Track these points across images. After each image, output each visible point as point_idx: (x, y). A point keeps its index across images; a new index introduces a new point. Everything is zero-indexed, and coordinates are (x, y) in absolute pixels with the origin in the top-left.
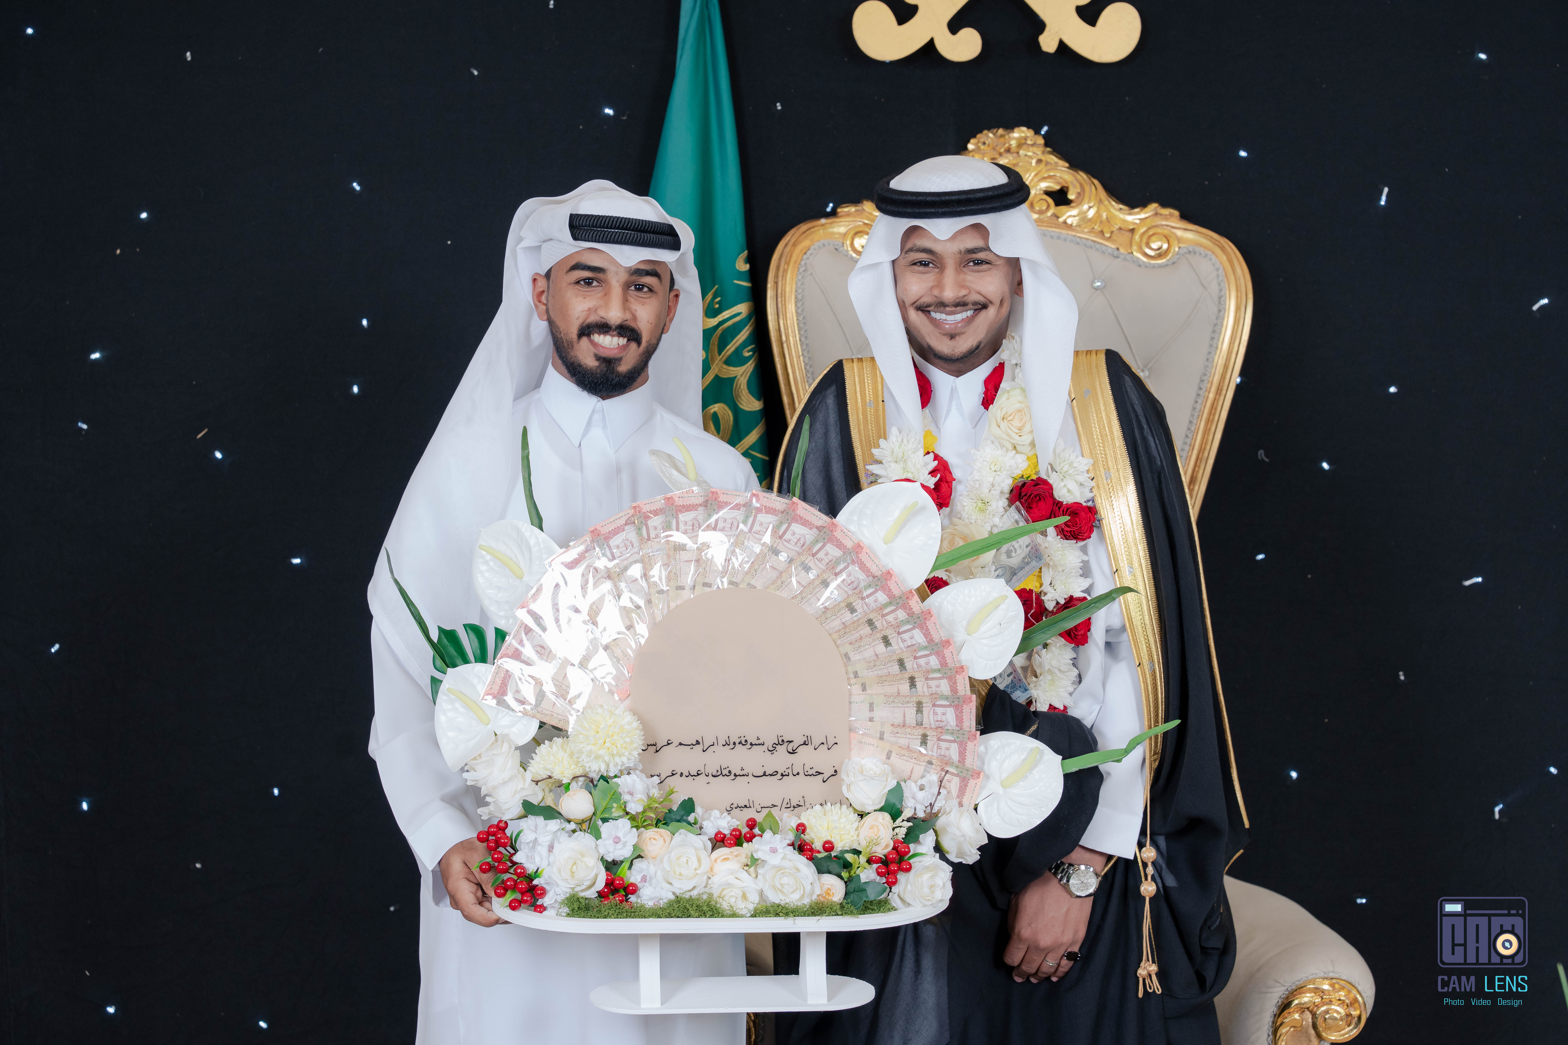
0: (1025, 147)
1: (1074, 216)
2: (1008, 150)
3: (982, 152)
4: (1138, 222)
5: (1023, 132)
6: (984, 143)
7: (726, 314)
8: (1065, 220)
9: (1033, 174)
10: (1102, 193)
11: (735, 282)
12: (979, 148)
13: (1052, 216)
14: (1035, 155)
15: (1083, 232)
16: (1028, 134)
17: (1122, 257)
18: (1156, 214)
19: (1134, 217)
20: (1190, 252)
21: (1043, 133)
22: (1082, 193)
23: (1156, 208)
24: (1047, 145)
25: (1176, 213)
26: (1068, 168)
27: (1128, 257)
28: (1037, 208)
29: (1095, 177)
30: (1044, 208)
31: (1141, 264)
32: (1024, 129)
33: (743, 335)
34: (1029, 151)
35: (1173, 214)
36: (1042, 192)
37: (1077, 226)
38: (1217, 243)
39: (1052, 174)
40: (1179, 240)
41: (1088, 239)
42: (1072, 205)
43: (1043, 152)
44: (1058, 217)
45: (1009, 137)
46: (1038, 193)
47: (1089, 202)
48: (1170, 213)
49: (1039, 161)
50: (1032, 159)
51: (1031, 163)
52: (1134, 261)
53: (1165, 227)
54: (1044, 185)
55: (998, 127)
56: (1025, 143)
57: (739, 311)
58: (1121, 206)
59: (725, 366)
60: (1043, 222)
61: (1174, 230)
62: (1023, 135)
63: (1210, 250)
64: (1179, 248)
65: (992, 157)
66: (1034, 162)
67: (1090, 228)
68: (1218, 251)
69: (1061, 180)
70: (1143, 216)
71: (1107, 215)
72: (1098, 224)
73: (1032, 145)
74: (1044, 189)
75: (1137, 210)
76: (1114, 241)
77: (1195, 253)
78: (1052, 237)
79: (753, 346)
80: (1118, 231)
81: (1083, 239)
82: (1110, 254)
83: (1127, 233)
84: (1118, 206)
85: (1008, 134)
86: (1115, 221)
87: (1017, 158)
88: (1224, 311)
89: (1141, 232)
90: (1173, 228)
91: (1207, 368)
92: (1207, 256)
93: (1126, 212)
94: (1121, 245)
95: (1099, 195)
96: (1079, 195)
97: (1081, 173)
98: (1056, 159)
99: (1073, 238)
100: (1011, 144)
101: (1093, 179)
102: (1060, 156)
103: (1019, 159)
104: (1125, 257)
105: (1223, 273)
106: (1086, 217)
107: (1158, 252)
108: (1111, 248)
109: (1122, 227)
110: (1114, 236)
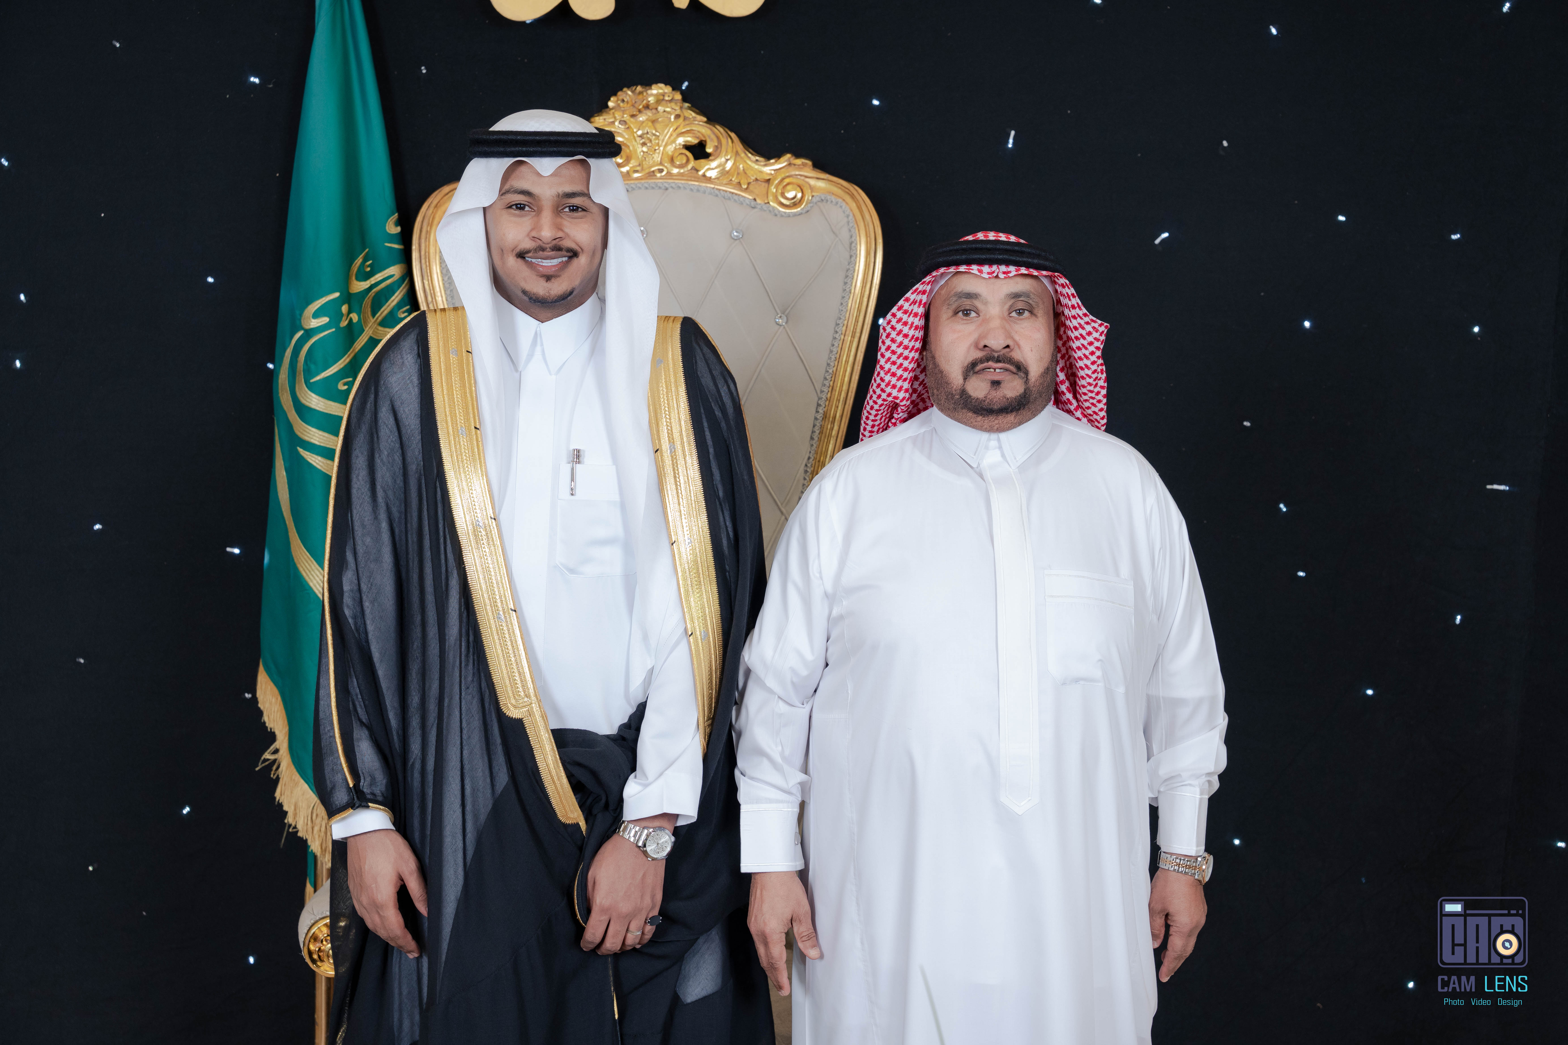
0: (664, 102)
1: (713, 169)
2: (647, 107)
3: (623, 109)
4: (773, 172)
5: (661, 88)
6: (623, 101)
7: (378, 277)
8: (704, 173)
9: (671, 129)
10: (739, 146)
11: (387, 244)
12: (619, 105)
13: (691, 169)
14: (673, 110)
15: (721, 185)
16: (666, 91)
17: (759, 207)
18: (790, 164)
19: (771, 168)
20: (822, 200)
21: (684, 88)
22: (719, 146)
23: (789, 159)
24: (685, 99)
25: (809, 163)
26: (706, 122)
27: (765, 207)
28: (678, 163)
29: (732, 130)
30: (684, 161)
31: (777, 213)
32: (662, 85)
33: (397, 297)
34: (668, 107)
35: (806, 163)
36: (681, 147)
37: (718, 178)
38: (847, 191)
39: (689, 129)
40: (812, 188)
41: (726, 191)
42: (711, 158)
43: (681, 108)
44: (697, 171)
45: (647, 94)
46: (677, 147)
47: (726, 155)
48: (802, 163)
49: (677, 117)
50: (671, 114)
51: (670, 118)
52: (770, 211)
53: (799, 177)
54: (681, 140)
55: (637, 85)
56: (663, 100)
57: (392, 273)
58: (757, 158)
59: (380, 328)
60: (683, 176)
61: (807, 180)
62: (661, 91)
63: (841, 198)
64: (813, 196)
65: (632, 114)
66: (673, 117)
67: (729, 180)
68: (848, 199)
69: (699, 134)
70: (777, 166)
71: (743, 167)
72: (735, 177)
73: (671, 101)
74: (683, 143)
75: (772, 161)
76: (751, 193)
77: (827, 201)
78: (692, 190)
79: (408, 307)
80: (754, 182)
81: (721, 192)
82: (747, 204)
83: (764, 184)
84: (754, 158)
85: (646, 91)
86: (752, 172)
87: (655, 114)
88: (855, 256)
89: (777, 182)
90: (806, 177)
91: (842, 312)
92: (837, 203)
93: (762, 163)
94: (757, 195)
95: (736, 148)
96: (716, 148)
97: (718, 127)
98: (694, 114)
99: (712, 191)
100: (649, 101)
101: (730, 133)
102: (697, 111)
103: (658, 115)
104: (762, 207)
105: (853, 219)
106: (724, 169)
107: (793, 201)
108: (748, 198)
109: (758, 178)
110: (751, 187)
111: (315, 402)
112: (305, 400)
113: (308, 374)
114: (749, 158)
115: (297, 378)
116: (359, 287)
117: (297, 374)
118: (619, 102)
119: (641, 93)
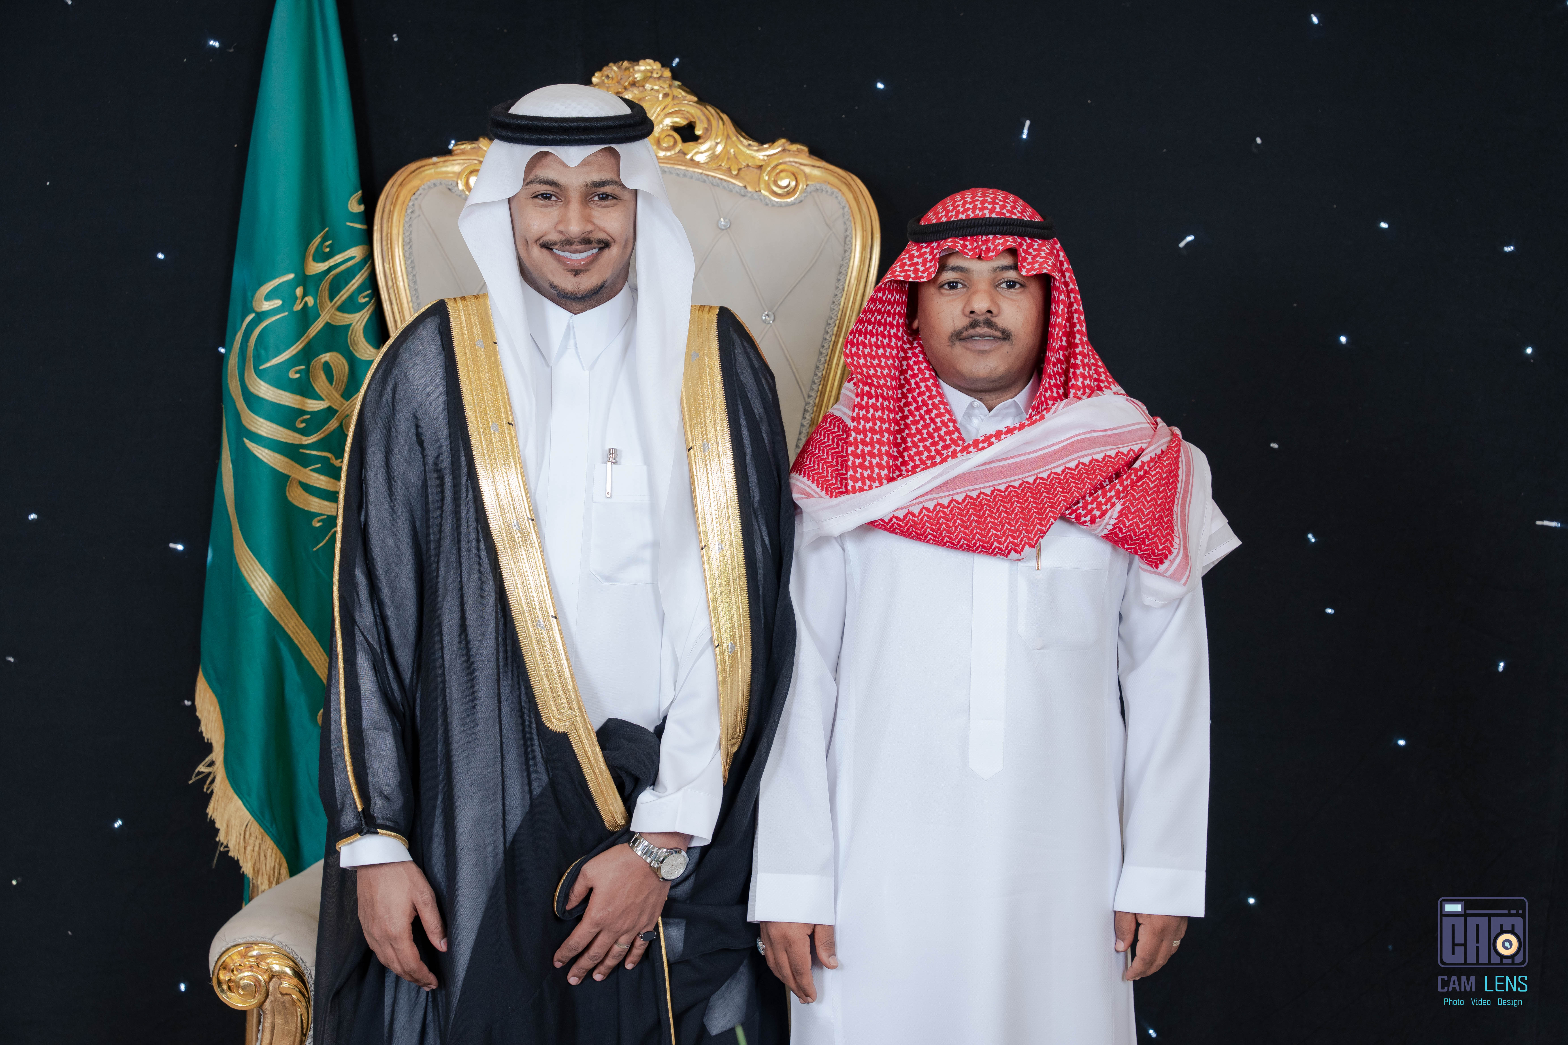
0: (651, 80)
1: (702, 153)
2: (633, 84)
3: (607, 85)
4: (766, 158)
5: (649, 65)
6: (608, 77)
7: (338, 258)
8: (692, 157)
9: (659, 109)
10: (731, 128)
11: (349, 224)
12: (603, 81)
13: (678, 152)
14: (662, 89)
15: (710, 170)
16: (655, 67)
17: (749, 195)
18: (784, 150)
19: (764, 153)
20: (817, 190)
21: (674, 65)
22: (709, 129)
23: (784, 144)
24: (675, 77)
25: (805, 149)
26: (696, 102)
27: (755, 196)
28: (665, 145)
29: (724, 112)
30: (672, 143)
31: (768, 202)
32: (650, 61)
33: (357, 281)
34: (656, 85)
35: (802, 150)
36: (669, 128)
37: (706, 163)
38: (844, 180)
39: (677, 109)
40: (807, 176)
41: (715, 177)
42: (700, 141)
43: (670, 86)
44: (685, 154)
45: (634, 70)
46: (663, 128)
47: (716, 138)
48: (798, 148)
49: (666, 95)
50: (659, 93)
51: (658, 97)
52: (761, 200)
53: (793, 164)
54: (668, 121)
55: (623, 60)
56: (651, 77)
57: (353, 255)
58: (750, 142)
59: (338, 313)
60: (669, 160)
61: (802, 167)
62: (649, 68)
63: (838, 188)
64: (807, 185)
65: (616, 91)
66: (661, 96)
67: (719, 165)
68: (845, 188)
69: (688, 115)
70: (771, 152)
71: (734, 151)
72: (725, 162)
73: (659, 78)
74: (671, 124)
75: (766, 146)
76: (741, 179)
77: (822, 191)
78: (678, 175)
79: (369, 292)
80: (746, 169)
81: (710, 177)
82: (737, 192)
83: (755, 170)
84: (746, 142)
85: (633, 67)
86: (743, 157)
87: (642, 91)
88: (849, 252)
89: (769, 169)
90: (801, 164)
91: (835, 311)
92: (832, 193)
93: (755, 148)
94: (748, 183)
95: (727, 131)
96: (707, 130)
97: (709, 108)
98: (683, 94)
99: (700, 176)
100: (636, 78)
101: (721, 114)
102: (688, 90)
103: (645, 93)
104: (752, 195)
105: (850, 211)
106: (713, 153)
107: (786, 190)
108: (738, 186)
109: (750, 164)
110: (742, 173)
111: (265, 390)
112: (254, 388)
113: (258, 359)
114: (741, 142)
115: (247, 364)
116: (317, 269)
117: (247, 360)
118: (603, 78)
119: (627, 69)
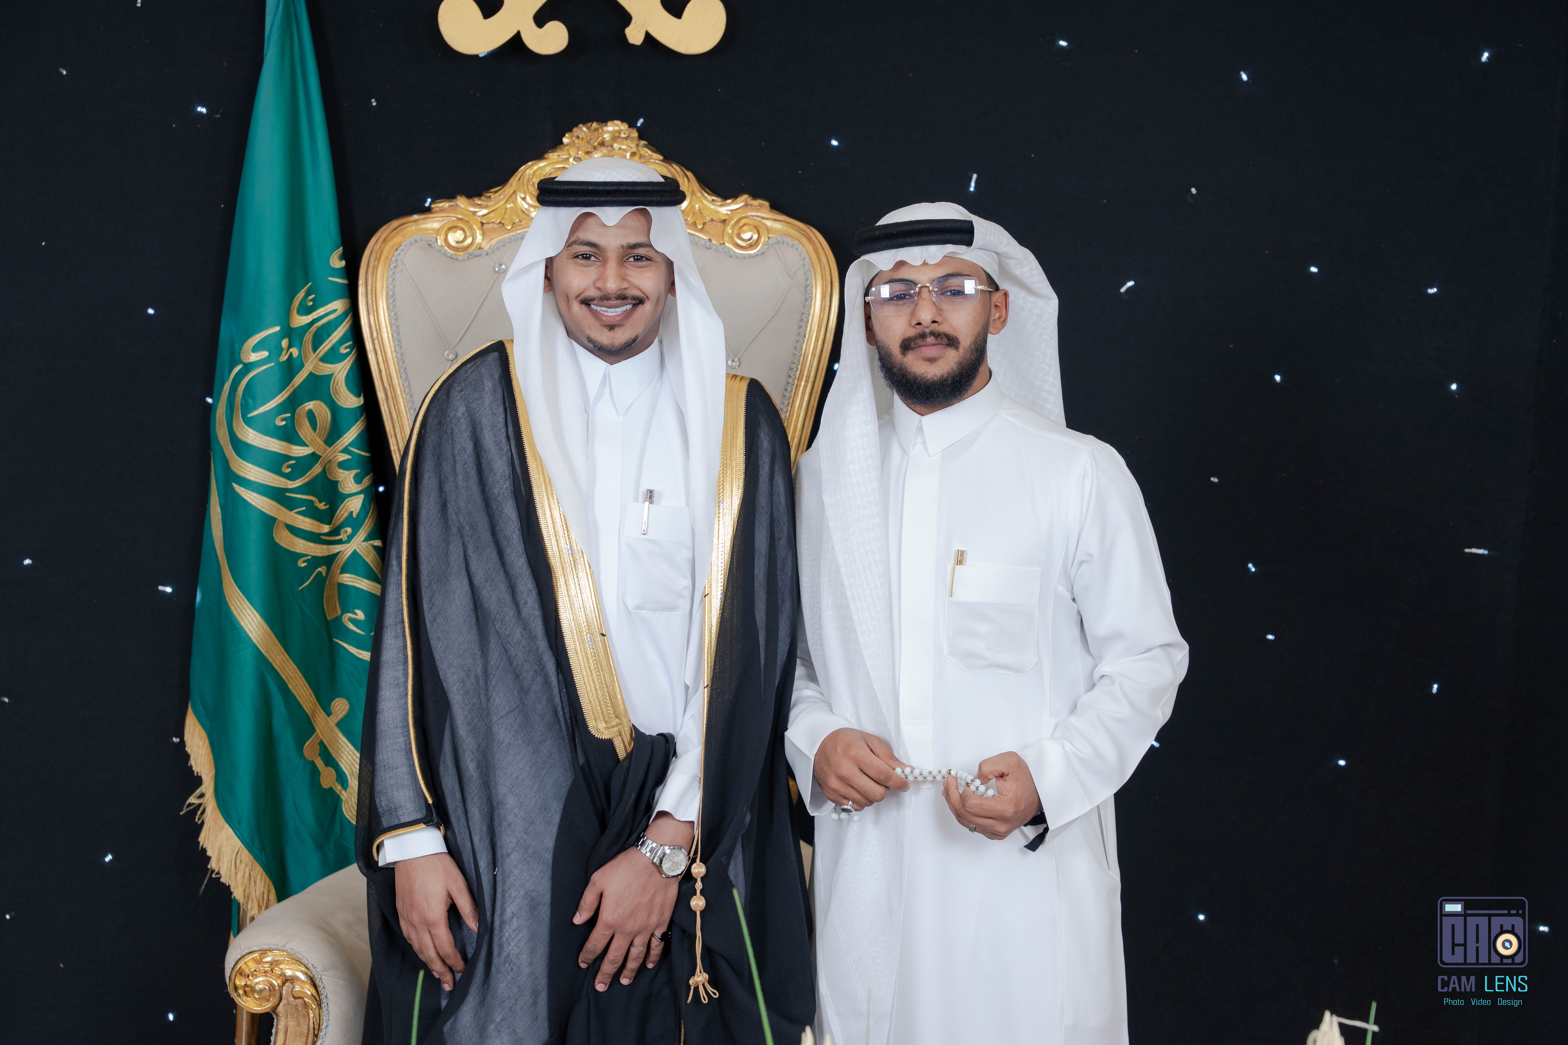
0: (619, 140)
2: (602, 144)
3: (577, 145)
4: (729, 213)
5: (617, 125)
6: (578, 137)
7: (320, 312)
10: (695, 185)
11: (330, 279)
12: (573, 142)
14: (629, 148)
16: (622, 128)
18: (746, 205)
19: (728, 208)
20: (779, 242)
21: (639, 125)
23: (746, 199)
24: (641, 138)
25: (767, 204)
26: (662, 161)
27: (720, 248)
29: (688, 169)
31: (732, 254)
32: (618, 122)
33: (339, 332)
34: (623, 145)
35: (764, 204)
38: (804, 233)
40: (768, 230)
43: (637, 145)
45: (603, 131)
48: (759, 203)
49: (633, 154)
50: (627, 152)
52: (725, 252)
53: (755, 218)
55: (592, 121)
56: (619, 137)
57: (335, 308)
58: (714, 198)
59: (321, 364)
61: (764, 221)
62: (617, 128)
63: (797, 240)
64: (769, 238)
65: (586, 150)
68: (805, 241)
70: (734, 207)
71: (699, 207)
72: (691, 216)
73: (626, 138)
75: (729, 201)
76: (706, 233)
77: (783, 243)
79: (351, 343)
80: (710, 223)
82: (702, 245)
83: (720, 224)
84: (710, 198)
85: (602, 128)
86: (708, 212)
87: (611, 151)
88: (810, 299)
89: (733, 222)
90: (763, 218)
91: (796, 357)
92: (793, 245)
93: (719, 204)
94: (713, 236)
95: (692, 187)
97: (675, 166)
98: (650, 152)
100: (605, 138)
101: (686, 172)
102: (654, 149)
104: (717, 248)
105: (810, 262)
107: (749, 242)
108: (703, 239)
109: (714, 218)
110: (707, 227)
111: (252, 437)
112: (242, 435)
113: (246, 408)
114: (705, 197)
115: (235, 413)
116: (301, 321)
117: (235, 409)
118: (574, 138)
119: (596, 130)
